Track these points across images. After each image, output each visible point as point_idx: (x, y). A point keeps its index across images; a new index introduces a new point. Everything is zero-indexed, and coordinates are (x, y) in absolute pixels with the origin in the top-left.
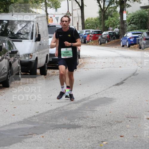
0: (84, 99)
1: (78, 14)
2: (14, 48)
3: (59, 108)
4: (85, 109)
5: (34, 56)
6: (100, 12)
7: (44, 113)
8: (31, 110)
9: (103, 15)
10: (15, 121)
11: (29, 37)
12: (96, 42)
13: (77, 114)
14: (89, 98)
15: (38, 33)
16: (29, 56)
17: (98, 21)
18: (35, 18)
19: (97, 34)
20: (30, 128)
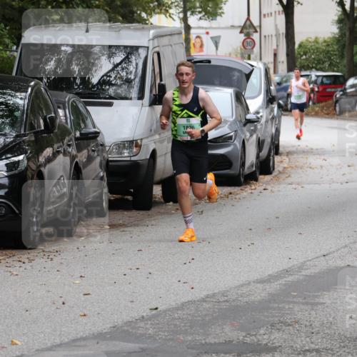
0: (287, 272)
1: (276, 26)
2: (90, 125)
3: (214, 295)
4: (291, 300)
5: (147, 146)
6: (340, 21)
7: (169, 310)
8: (132, 302)
9: (350, 28)
10: (87, 333)
11: (134, 93)
12: (329, 108)
13: (266, 314)
14: (301, 267)
15: (158, 81)
16: (130, 147)
17: (336, 47)
18: (151, 37)
19: (330, 84)
20: (130, 353)
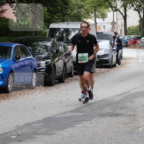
0: (125, 93)
3: (104, 99)
4: (126, 101)
6: (140, 21)
10: (68, 110)
12: (136, 46)
14: (129, 92)
19: (137, 39)
20: (80, 116)
